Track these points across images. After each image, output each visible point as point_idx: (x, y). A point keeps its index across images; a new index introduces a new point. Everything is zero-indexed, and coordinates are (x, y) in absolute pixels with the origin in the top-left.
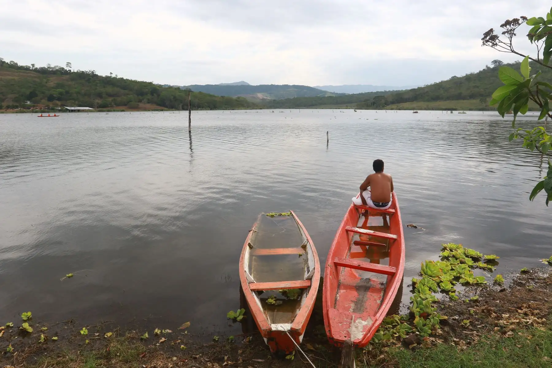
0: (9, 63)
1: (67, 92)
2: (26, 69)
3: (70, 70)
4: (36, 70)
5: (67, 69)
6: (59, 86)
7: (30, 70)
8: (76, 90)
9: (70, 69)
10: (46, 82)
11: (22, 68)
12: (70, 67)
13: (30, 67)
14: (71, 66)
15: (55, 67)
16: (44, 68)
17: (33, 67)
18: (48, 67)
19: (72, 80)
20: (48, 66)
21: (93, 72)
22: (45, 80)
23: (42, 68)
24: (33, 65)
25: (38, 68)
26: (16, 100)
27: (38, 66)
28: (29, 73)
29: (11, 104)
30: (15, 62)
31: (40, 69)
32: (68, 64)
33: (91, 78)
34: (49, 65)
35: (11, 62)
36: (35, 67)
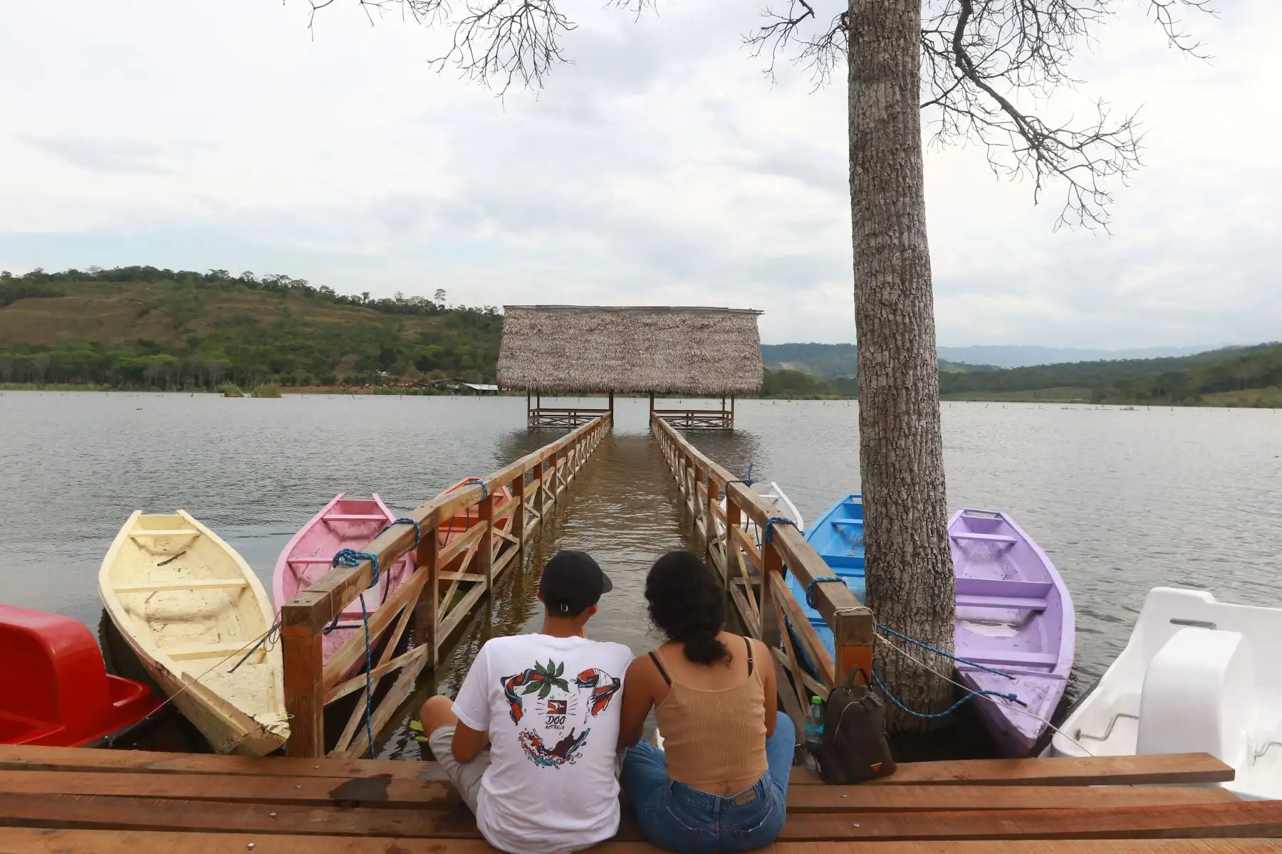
0: (318, 290)
1: (449, 353)
2: (354, 302)
3: (443, 306)
4: (372, 305)
5: (437, 303)
6: (426, 339)
7: (360, 305)
8: (468, 348)
9: (442, 303)
10: (399, 331)
11: (343, 300)
12: (444, 300)
13: (359, 299)
14: (444, 297)
15: (413, 299)
16: (389, 300)
17: (365, 298)
18: (398, 300)
19: (450, 325)
20: (399, 297)
21: (491, 310)
22: (396, 326)
23: (384, 301)
24: (366, 295)
25: (376, 300)
26: (359, 367)
27: (376, 296)
28: (359, 311)
29: (352, 374)
30: (331, 288)
31: (379, 302)
32: (440, 293)
33: (491, 322)
34: (400, 294)
35: (323, 287)
36: (371, 299)
